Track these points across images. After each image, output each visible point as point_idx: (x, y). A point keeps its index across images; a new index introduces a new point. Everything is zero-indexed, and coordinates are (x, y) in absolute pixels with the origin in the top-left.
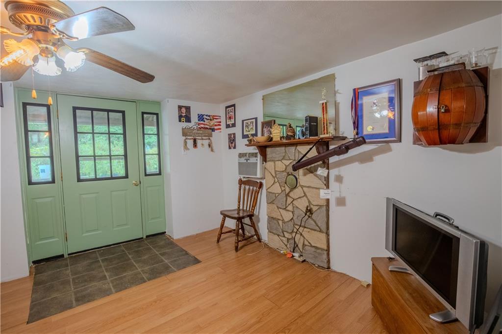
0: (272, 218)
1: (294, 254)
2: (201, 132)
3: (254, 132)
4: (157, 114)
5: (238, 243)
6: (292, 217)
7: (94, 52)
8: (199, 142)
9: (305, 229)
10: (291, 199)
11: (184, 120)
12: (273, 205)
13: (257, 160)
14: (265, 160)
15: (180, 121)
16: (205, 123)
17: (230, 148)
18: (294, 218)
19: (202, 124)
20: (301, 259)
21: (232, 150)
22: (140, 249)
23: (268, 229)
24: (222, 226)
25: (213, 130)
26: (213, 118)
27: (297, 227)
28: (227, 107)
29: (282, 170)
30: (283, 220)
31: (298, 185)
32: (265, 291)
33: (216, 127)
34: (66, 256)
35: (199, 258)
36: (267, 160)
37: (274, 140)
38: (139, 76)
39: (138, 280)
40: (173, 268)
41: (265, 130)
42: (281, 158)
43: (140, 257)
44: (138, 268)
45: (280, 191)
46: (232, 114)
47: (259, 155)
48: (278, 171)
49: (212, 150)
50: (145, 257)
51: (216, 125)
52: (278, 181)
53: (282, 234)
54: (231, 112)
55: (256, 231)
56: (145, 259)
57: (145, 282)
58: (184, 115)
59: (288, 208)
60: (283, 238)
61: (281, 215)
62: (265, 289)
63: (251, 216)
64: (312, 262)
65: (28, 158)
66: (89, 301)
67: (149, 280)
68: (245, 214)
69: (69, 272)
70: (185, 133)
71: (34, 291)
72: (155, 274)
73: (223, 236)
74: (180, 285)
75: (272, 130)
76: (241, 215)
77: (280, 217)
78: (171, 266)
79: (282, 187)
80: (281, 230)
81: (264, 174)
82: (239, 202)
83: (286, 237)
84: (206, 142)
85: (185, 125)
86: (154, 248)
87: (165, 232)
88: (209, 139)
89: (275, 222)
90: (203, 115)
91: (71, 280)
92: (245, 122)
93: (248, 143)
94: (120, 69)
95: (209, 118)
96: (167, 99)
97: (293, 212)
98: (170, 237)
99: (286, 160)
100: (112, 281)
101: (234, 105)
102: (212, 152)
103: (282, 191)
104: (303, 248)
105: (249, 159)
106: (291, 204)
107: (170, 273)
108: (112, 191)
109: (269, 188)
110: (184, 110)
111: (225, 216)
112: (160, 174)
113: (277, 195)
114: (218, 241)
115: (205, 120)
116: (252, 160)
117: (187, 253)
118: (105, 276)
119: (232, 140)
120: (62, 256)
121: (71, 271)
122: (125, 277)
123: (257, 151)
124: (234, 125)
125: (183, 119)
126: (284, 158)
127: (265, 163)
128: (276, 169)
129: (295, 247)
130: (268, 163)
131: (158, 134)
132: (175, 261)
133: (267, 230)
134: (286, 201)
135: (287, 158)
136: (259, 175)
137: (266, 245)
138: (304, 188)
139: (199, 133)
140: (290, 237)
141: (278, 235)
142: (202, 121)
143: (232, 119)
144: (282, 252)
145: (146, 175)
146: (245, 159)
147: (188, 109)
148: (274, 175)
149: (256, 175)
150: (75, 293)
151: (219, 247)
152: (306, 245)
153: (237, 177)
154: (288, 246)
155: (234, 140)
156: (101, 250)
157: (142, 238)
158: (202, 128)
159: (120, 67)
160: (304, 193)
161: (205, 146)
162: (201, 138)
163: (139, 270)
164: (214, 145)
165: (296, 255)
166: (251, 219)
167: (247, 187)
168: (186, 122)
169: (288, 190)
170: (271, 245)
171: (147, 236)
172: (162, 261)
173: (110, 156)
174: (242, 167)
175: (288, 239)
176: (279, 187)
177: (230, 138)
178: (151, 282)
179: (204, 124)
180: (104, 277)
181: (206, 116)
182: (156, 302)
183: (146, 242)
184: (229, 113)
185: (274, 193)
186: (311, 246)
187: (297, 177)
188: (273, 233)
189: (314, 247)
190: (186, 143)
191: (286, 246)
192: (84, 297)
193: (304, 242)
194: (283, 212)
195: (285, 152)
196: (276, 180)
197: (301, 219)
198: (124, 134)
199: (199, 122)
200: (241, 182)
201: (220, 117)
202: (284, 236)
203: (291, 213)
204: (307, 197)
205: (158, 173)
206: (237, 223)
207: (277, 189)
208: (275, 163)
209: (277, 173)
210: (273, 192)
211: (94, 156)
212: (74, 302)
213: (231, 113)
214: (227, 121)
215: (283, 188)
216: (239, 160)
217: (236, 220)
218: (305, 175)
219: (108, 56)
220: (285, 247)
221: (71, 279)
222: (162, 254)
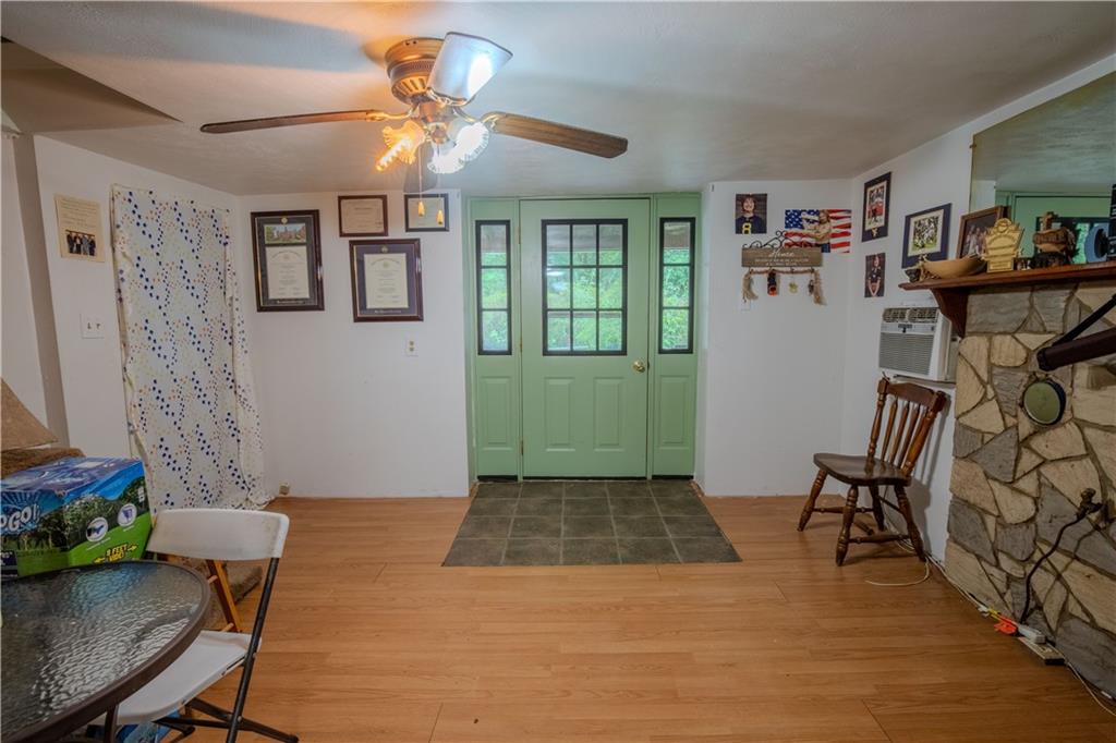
0: (966, 501)
1: (1023, 629)
2: (791, 255)
3: (937, 248)
4: (692, 220)
5: (846, 544)
6: (1033, 513)
7: (507, 116)
8: (784, 281)
9: (1076, 565)
10: (1034, 456)
11: (749, 229)
12: (974, 464)
13: (933, 329)
14: (959, 328)
15: (739, 230)
16: (805, 231)
17: (868, 294)
18: (1038, 519)
19: (795, 234)
20: (1047, 652)
21: (874, 299)
22: (633, 498)
23: (949, 531)
24: (816, 491)
25: (826, 248)
26: (830, 215)
27: (1046, 549)
28: (868, 185)
29: (1011, 363)
30: (1000, 516)
31: (1067, 416)
32: (874, 691)
33: (833, 241)
34: (520, 480)
35: (739, 550)
36: (968, 329)
37: (991, 268)
38: (597, 146)
39: (606, 556)
40: (677, 553)
41: (972, 239)
42: (1015, 326)
43: (627, 514)
44: (616, 533)
45: (998, 427)
46: (881, 201)
47: (940, 317)
48: (1000, 367)
49: (819, 300)
50: (635, 517)
51: (834, 236)
52: (996, 396)
53: (991, 558)
54: (879, 195)
55: (911, 525)
56: (633, 521)
57: (616, 563)
58: (752, 215)
59: (1021, 484)
60: (994, 571)
61: (996, 501)
62: (877, 687)
63: (900, 484)
64: (1090, 676)
65: (480, 310)
66: (522, 564)
67: (624, 563)
68: (887, 474)
69: (515, 506)
70: (749, 259)
71: (465, 522)
72: (640, 555)
73: (816, 518)
74: (677, 594)
75: (988, 239)
76: (876, 474)
77: (989, 506)
78: (676, 550)
79: (1007, 417)
80: (989, 546)
81: (953, 372)
82: (874, 440)
83: (1001, 569)
84: (803, 280)
85: (750, 239)
86: (660, 502)
87: (692, 477)
88: (812, 271)
89: (975, 515)
90: (800, 213)
91: (512, 521)
92: (913, 220)
93: (907, 280)
94: (560, 139)
95: (816, 218)
96: (711, 184)
97: (1036, 501)
98: (699, 488)
99: (1031, 332)
100: (566, 543)
101: (887, 177)
102: (818, 305)
103: (1006, 429)
104: (1060, 622)
105: (910, 326)
106: (1035, 474)
107: (667, 561)
108: (597, 378)
109: (964, 414)
110: (749, 205)
111: (826, 468)
112: (690, 351)
113: (987, 439)
114: (802, 526)
115: (805, 223)
116: (919, 329)
117: (718, 533)
118: (560, 530)
119: (875, 272)
120: (515, 478)
121: (519, 507)
122: (587, 541)
123: (934, 304)
124: (883, 232)
125: (747, 226)
126: (1023, 327)
127: (959, 339)
128: (994, 360)
129: (1030, 610)
130: (968, 339)
131: (692, 265)
132: (688, 541)
133: (948, 535)
134: (1017, 460)
135: (1036, 325)
136: (934, 372)
137: (937, 574)
138: (1088, 432)
139: (783, 258)
140: (1018, 572)
141: (979, 558)
142: (795, 226)
143: (881, 214)
144: (983, 608)
145: (661, 351)
146: (900, 326)
147: (760, 200)
148: (985, 377)
149: (926, 372)
150: (511, 544)
151: (803, 541)
152: (1072, 616)
153: (877, 374)
154: (1008, 597)
155: (881, 273)
156: (570, 483)
157: (645, 478)
158: (795, 244)
159: (557, 134)
160: (1088, 446)
161: (798, 289)
162: (789, 269)
163: (617, 537)
164: (825, 288)
165: (1030, 636)
166: (900, 492)
167: (902, 403)
168: (752, 232)
169: (1025, 427)
170: (954, 578)
171: (655, 477)
172: (663, 534)
173: (597, 310)
174: (891, 349)
175: (1010, 578)
176: (999, 415)
177: (869, 267)
178: (627, 568)
179: (801, 235)
180: (557, 532)
181: (809, 212)
182: (617, 607)
183: (649, 488)
184: (872, 199)
185: (978, 431)
186: (1093, 624)
187: (1067, 390)
188: (963, 547)
189: (1104, 630)
190: (748, 282)
191: (1002, 595)
192: (518, 553)
193: (1065, 603)
194: (1002, 493)
195: (1032, 306)
196: (991, 393)
197: (1059, 529)
198: (624, 266)
199: (789, 230)
200: (886, 388)
201: (849, 211)
202: (998, 565)
203: (1029, 503)
204: (1095, 459)
205: (686, 348)
206: (852, 492)
207: (990, 419)
208: (990, 340)
209: (996, 370)
210: (977, 426)
211: (572, 310)
212: (503, 557)
213: (880, 199)
214: (867, 221)
215: (1010, 421)
216: (883, 327)
217: (849, 486)
218: (1097, 384)
219: (530, 119)
220: (998, 599)
221: (513, 517)
222: (668, 520)
